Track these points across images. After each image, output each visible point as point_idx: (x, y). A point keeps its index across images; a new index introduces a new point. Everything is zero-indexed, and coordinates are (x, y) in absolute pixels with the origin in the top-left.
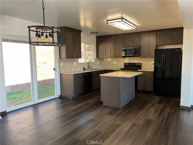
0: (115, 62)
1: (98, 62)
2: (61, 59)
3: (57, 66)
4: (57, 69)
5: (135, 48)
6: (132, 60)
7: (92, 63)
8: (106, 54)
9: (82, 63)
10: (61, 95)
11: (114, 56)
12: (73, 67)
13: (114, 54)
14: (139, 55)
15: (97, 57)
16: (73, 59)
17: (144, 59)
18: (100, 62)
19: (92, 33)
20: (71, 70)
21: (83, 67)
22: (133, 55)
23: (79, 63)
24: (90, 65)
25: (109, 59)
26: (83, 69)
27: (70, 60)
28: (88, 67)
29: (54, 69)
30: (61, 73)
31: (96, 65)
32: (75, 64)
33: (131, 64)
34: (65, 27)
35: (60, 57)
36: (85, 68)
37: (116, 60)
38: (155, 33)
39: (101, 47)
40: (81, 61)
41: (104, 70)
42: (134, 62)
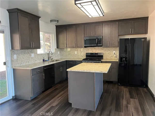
0: (76, 53)
1: (59, 53)
2: (13, 50)
3: (9, 59)
4: (9, 64)
5: (97, 38)
6: (93, 50)
7: (52, 54)
8: (67, 44)
9: (41, 54)
10: (15, 96)
11: (75, 46)
12: (31, 59)
13: (75, 44)
14: (101, 45)
15: (58, 47)
16: (30, 50)
17: (105, 48)
18: (60, 52)
19: (51, 21)
20: (28, 63)
21: (43, 58)
22: (96, 45)
23: (38, 54)
24: (50, 55)
25: (69, 49)
26: (42, 61)
27: (26, 51)
28: (49, 58)
29: (5, 64)
30: (14, 68)
31: (56, 56)
32: (33, 55)
33: (93, 54)
34: (18, 9)
35: (13, 48)
36: (45, 60)
37: (78, 50)
38: (117, 23)
39: (61, 37)
40: (40, 51)
41: (66, 61)
42: (95, 52)
